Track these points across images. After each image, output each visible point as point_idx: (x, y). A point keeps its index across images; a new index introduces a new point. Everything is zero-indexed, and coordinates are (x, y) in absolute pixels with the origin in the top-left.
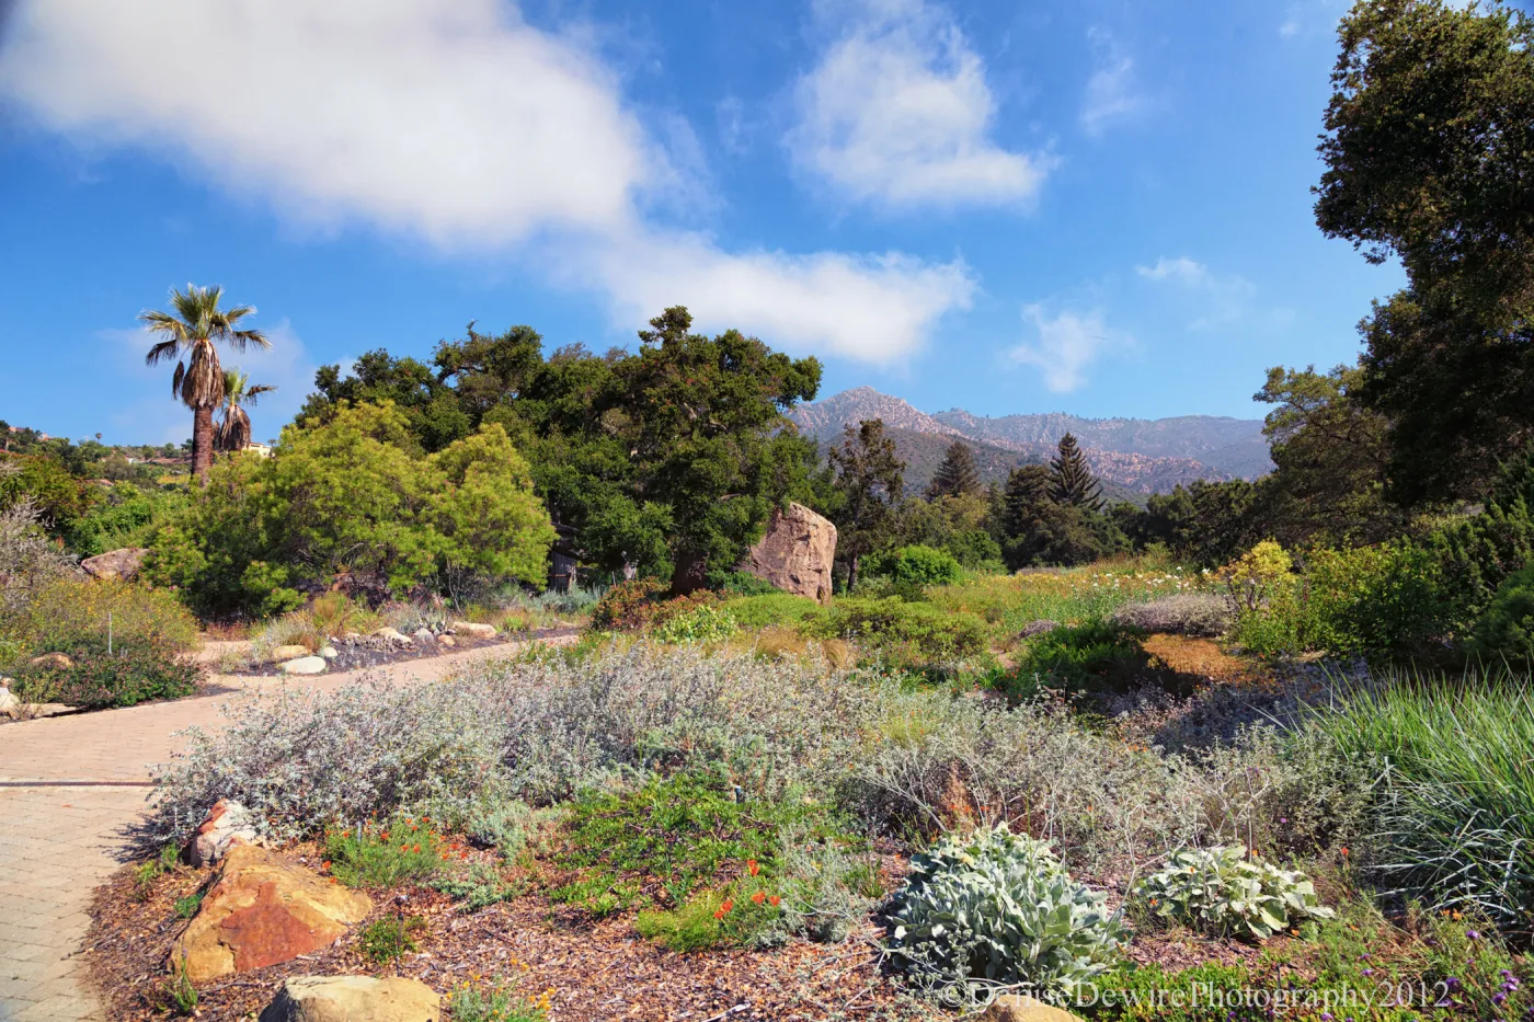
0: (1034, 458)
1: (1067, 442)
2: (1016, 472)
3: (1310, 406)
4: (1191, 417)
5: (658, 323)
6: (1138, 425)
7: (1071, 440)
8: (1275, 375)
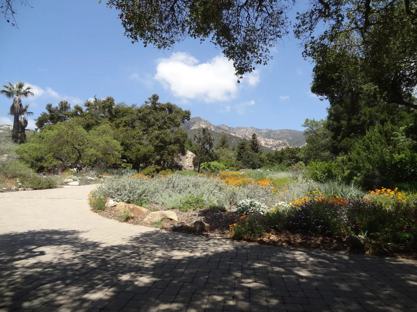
0: (245, 139)
1: (254, 136)
2: (240, 143)
3: (315, 129)
4: (286, 130)
5: (150, 99)
6: (273, 131)
7: (255, 135)
8: (307, 120)
